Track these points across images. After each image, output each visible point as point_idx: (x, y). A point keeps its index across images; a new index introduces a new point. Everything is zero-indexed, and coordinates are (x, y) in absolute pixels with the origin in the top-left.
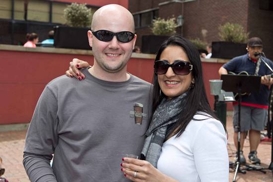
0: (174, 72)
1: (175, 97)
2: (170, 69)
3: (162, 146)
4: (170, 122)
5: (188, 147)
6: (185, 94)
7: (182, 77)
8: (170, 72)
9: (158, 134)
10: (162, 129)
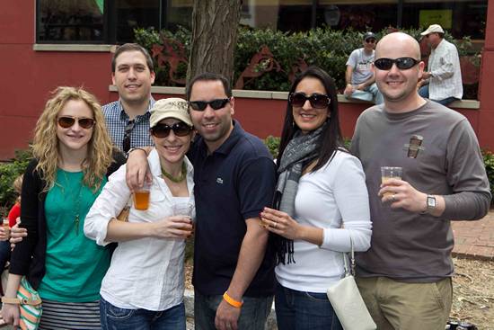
0: (312, 106)
1: (311, 132)
2: (307, 102)
3: (298, 182)
4: (306, 159)
5: (328, 184)
6: (320, 129)
7: (319, 110)
8: (307, 105)
9: (293, 170)
10: (298, 166)
